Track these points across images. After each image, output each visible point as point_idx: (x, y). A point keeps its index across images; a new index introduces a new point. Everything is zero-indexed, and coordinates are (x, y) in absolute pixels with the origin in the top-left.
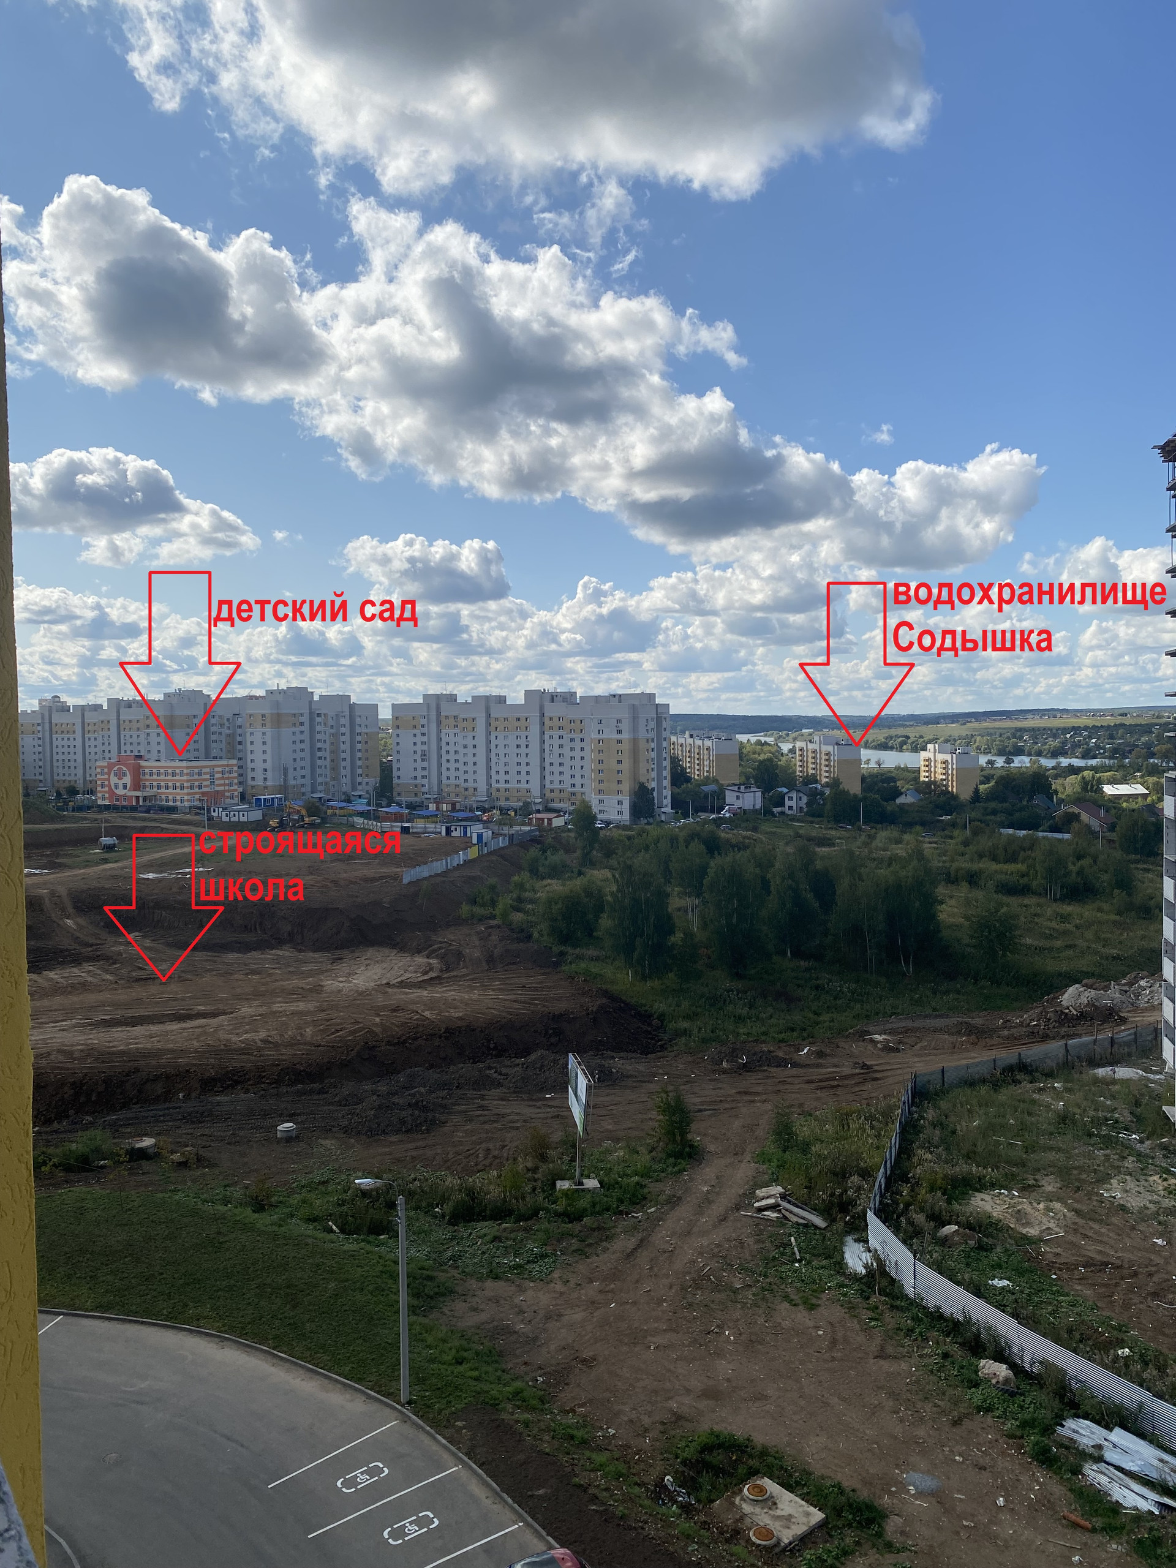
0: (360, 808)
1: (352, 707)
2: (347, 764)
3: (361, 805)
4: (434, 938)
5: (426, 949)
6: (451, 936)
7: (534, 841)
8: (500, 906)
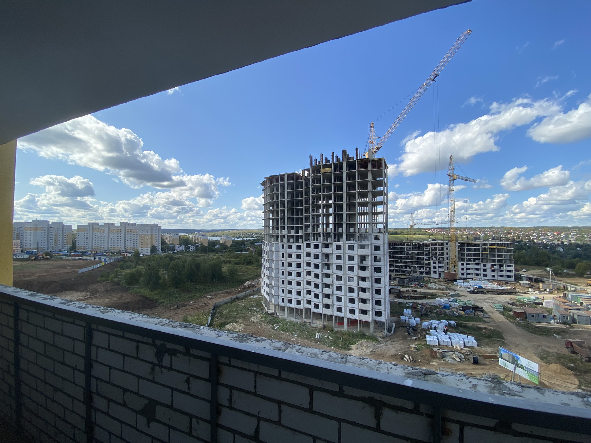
0: (64, 254)
1: (63, 226)
2: (61, 241)
3: (65, 253)
4: (88, 287)
5: (85, 290)
6: (95, 286)
7: (122, 260)
8: (111, 277)
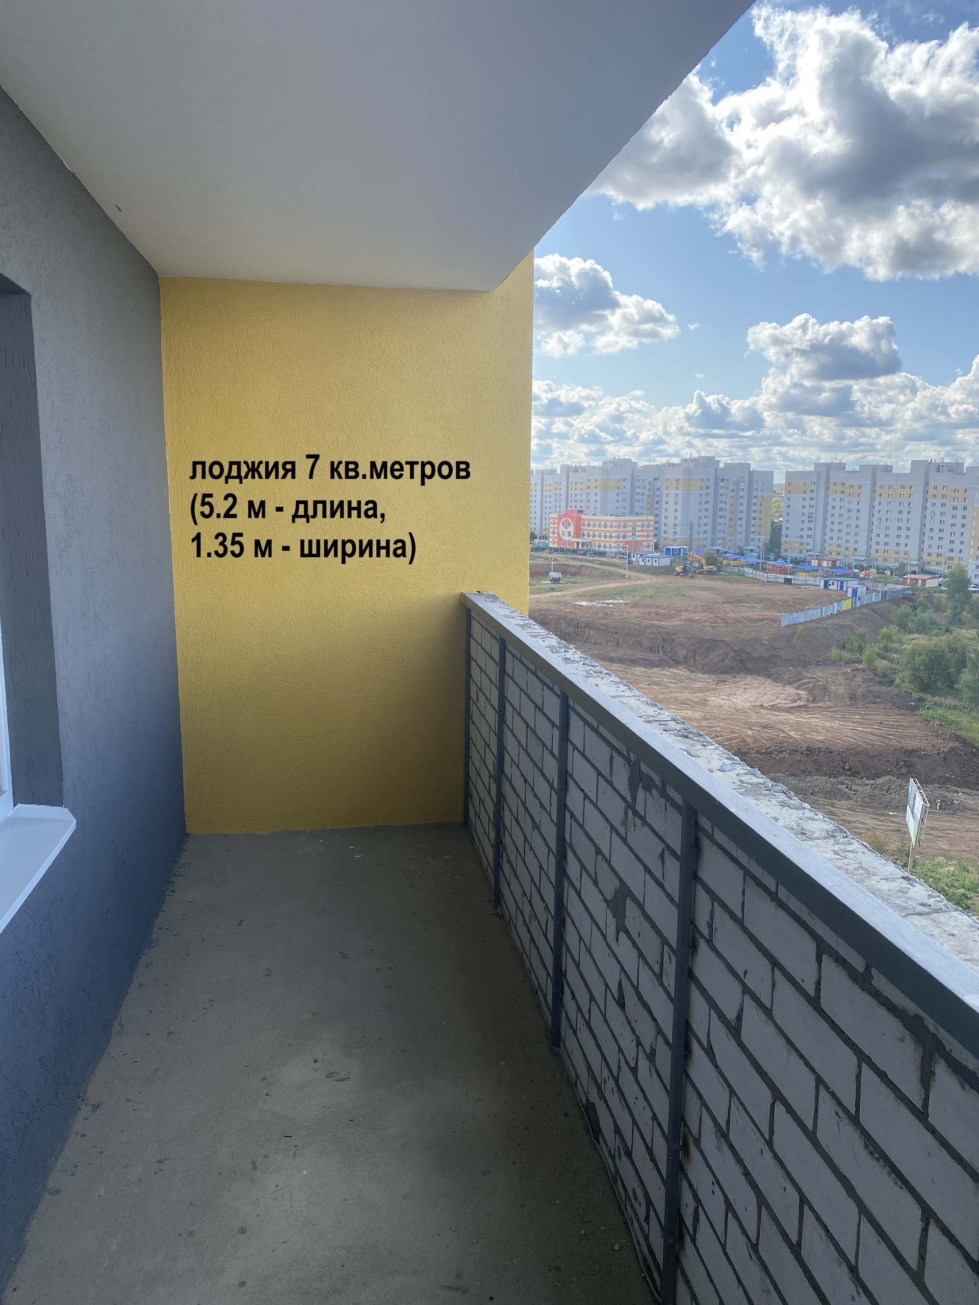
0: (751, 562)
1: (751, 474)
2: (743, 522)
3: (752, 558)
4: (804, 673)
5: (795, 681)
6: (821, 674)
7: (906, 598)
8: (867, 653)
